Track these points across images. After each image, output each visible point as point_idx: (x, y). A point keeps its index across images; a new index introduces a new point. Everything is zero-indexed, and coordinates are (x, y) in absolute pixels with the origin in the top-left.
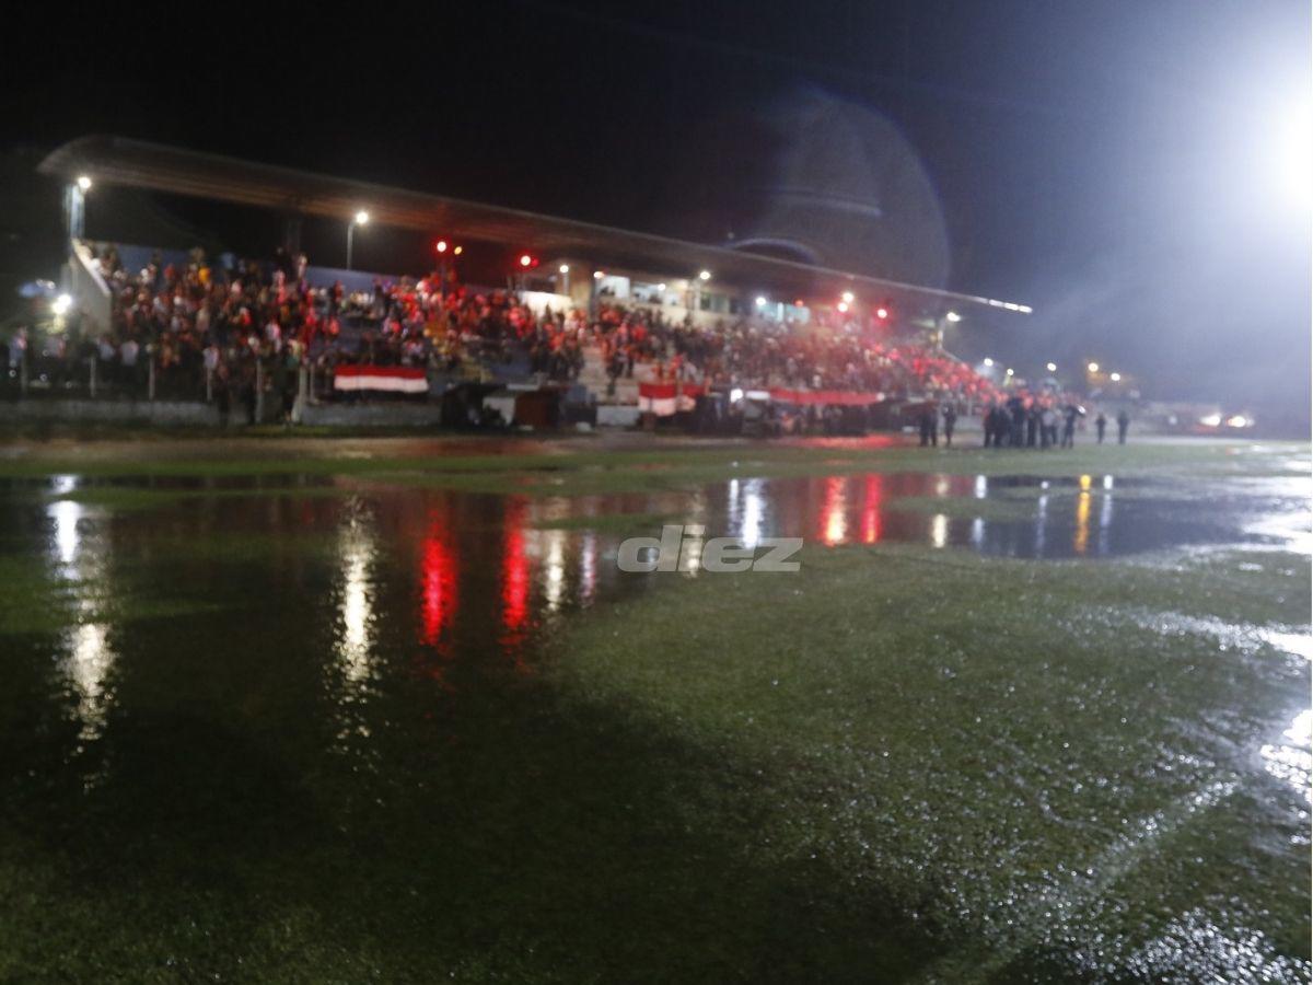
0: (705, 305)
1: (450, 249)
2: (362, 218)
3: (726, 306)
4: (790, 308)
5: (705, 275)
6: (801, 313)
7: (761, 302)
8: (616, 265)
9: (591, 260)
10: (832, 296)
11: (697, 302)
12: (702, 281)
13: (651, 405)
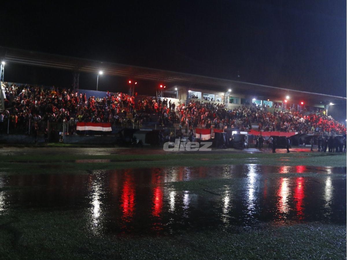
0: (231, 101)
1: (133, 83)
2: (101, 73)
3: (240, 101)
4: (265, 102)
5: (230, 90)
6: (270, 104)
7: (254, 100)
8: (196, 88)
9: (185, 86)
10: (282, 98)
11: (228, 100)
12: (229, 93)
13: (201, 136)
